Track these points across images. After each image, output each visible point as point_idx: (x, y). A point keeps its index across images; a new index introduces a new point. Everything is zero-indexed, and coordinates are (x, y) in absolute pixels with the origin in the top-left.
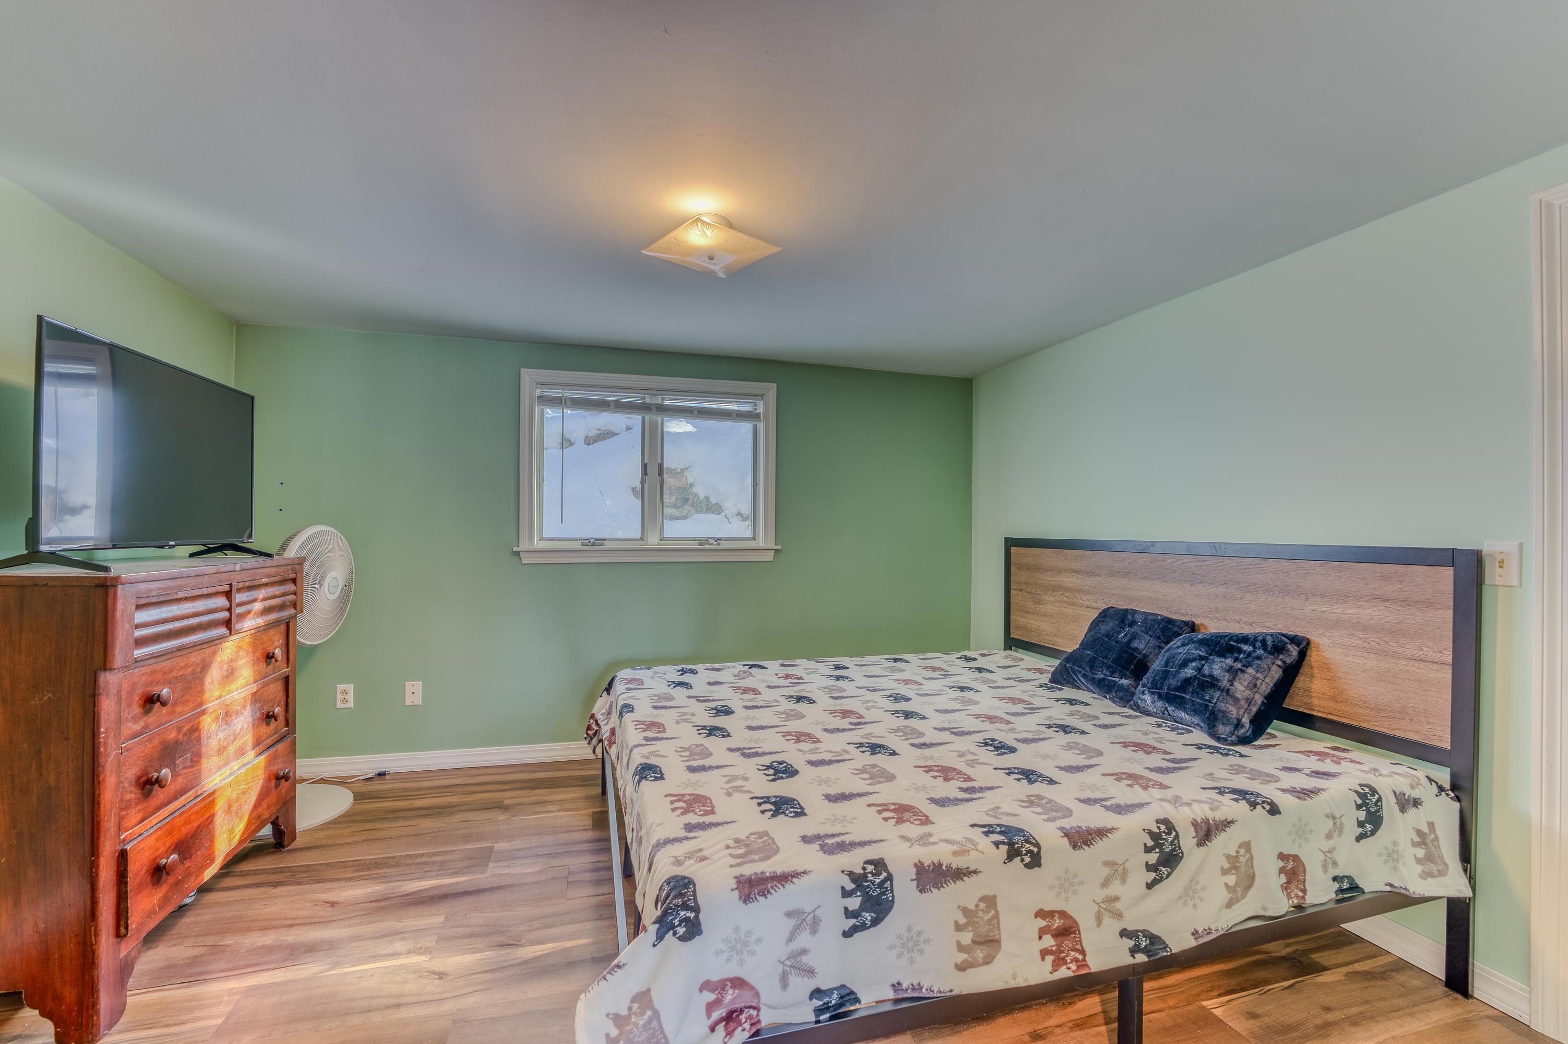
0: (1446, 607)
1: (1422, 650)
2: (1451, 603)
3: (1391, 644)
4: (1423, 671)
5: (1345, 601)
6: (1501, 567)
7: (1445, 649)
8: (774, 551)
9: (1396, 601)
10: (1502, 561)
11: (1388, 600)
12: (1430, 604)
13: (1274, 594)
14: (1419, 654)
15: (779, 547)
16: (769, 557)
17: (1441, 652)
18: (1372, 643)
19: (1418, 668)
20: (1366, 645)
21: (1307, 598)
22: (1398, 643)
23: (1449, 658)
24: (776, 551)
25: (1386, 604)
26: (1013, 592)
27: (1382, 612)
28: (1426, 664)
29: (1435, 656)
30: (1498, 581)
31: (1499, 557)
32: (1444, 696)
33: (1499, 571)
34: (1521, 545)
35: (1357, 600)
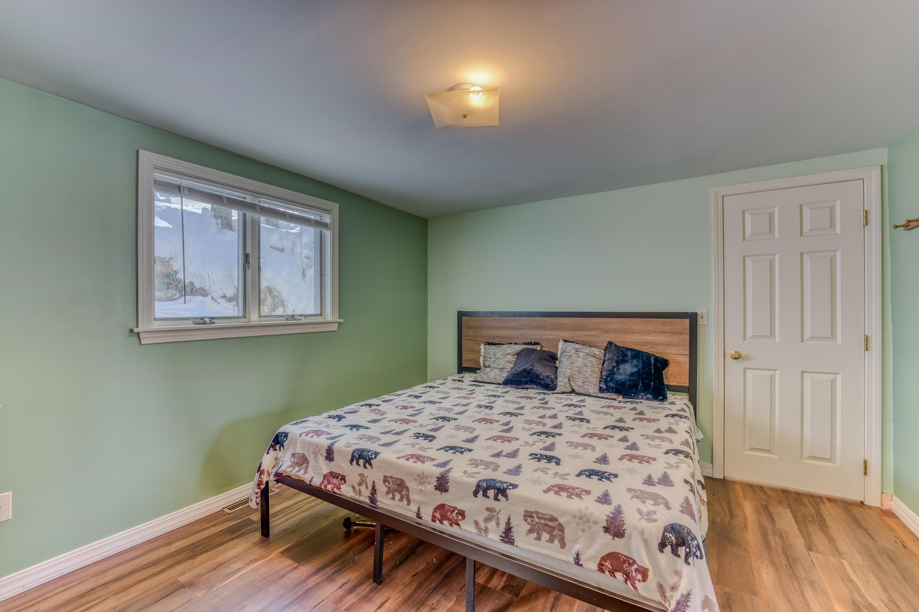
0: (687, 334)
1: (678, 351)
2: (688, 332)
3: (667, 349)
4: (679, 358)
5: (649, 334)
6: (702, 318)
7: (687, 349)
8: (338, 324)
9: (668, 333)
10: (702, 316)
11: (666, 333)
12: (680, 333)
13: (618, 333)
14: (677, 352)
15: (342, 320)
16: (335, 328)
17: (685, 351)
18: (660, 350)
19: (677, 357)
20: (657, 351)
21: (633, 334)
22: (670, 349)
23: (688, 353)
24: (340, 323)
25: (665, 334)
26: (464, 341)
27: (663, 338)
28: (680, 356)
29: (683, 352)
30: (701, 323)
31: (701, 315)
32: (686, 367)
33: (701, 320)
34: (708, 310)
35: (654, 333)
